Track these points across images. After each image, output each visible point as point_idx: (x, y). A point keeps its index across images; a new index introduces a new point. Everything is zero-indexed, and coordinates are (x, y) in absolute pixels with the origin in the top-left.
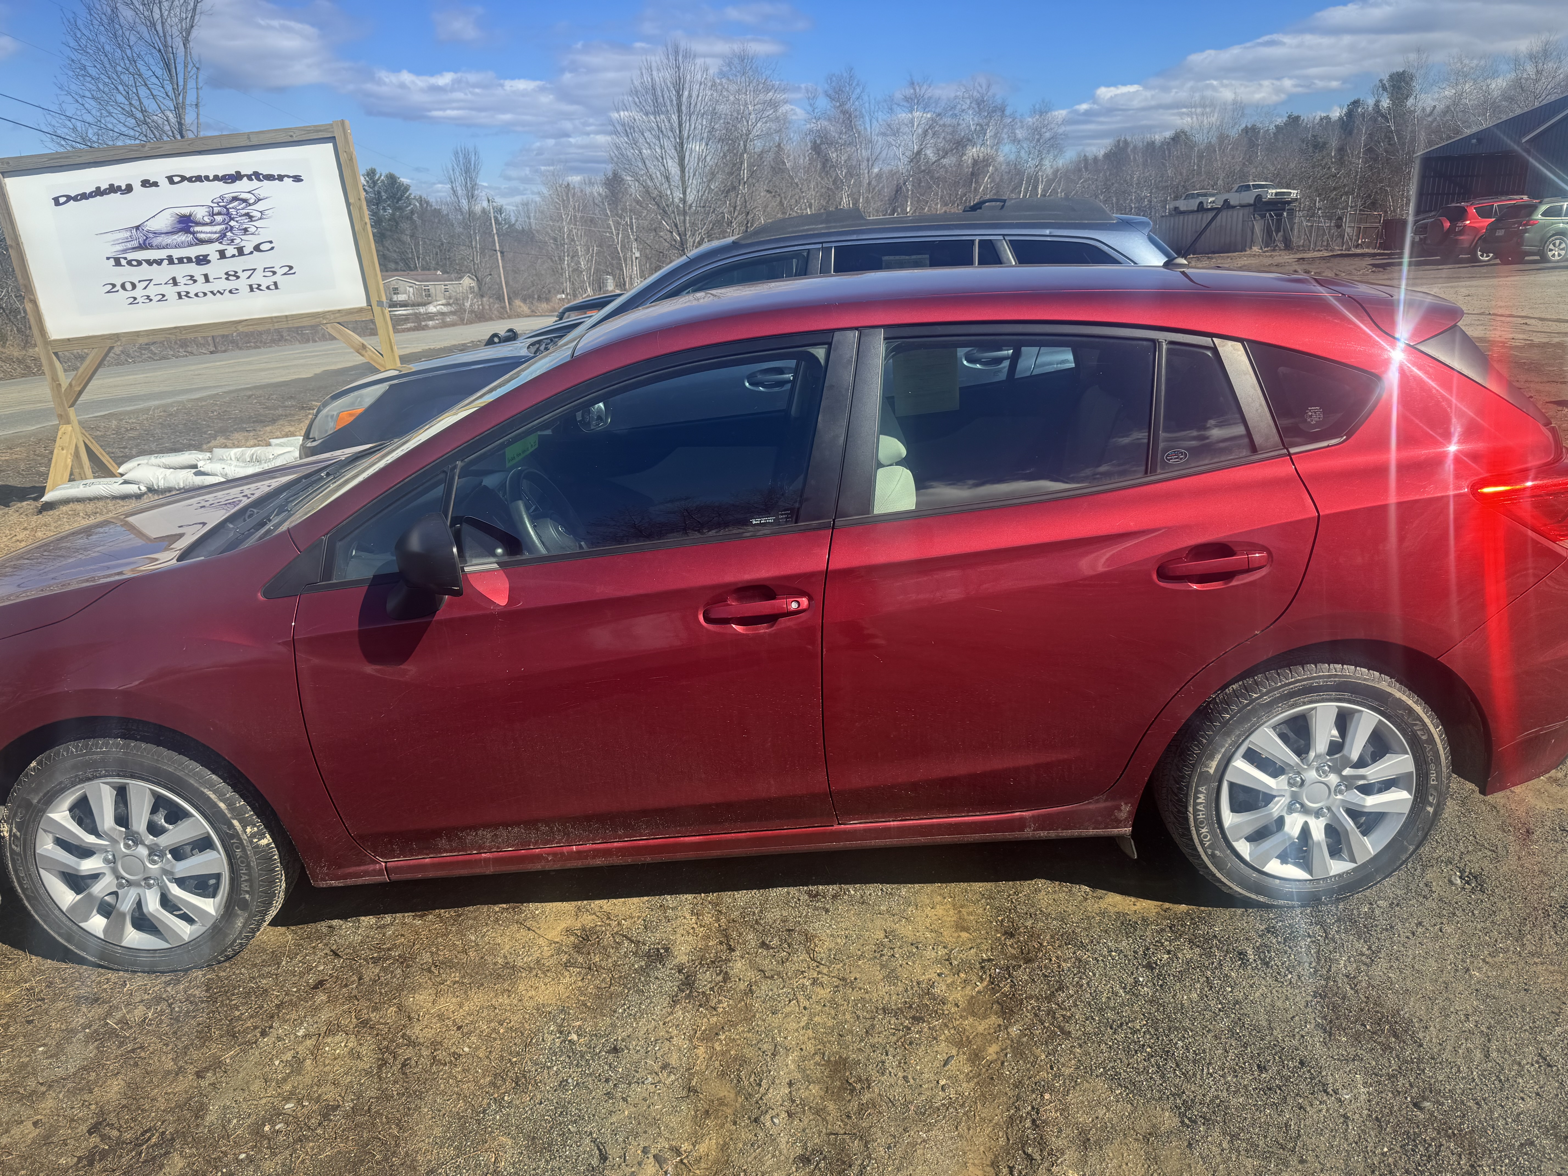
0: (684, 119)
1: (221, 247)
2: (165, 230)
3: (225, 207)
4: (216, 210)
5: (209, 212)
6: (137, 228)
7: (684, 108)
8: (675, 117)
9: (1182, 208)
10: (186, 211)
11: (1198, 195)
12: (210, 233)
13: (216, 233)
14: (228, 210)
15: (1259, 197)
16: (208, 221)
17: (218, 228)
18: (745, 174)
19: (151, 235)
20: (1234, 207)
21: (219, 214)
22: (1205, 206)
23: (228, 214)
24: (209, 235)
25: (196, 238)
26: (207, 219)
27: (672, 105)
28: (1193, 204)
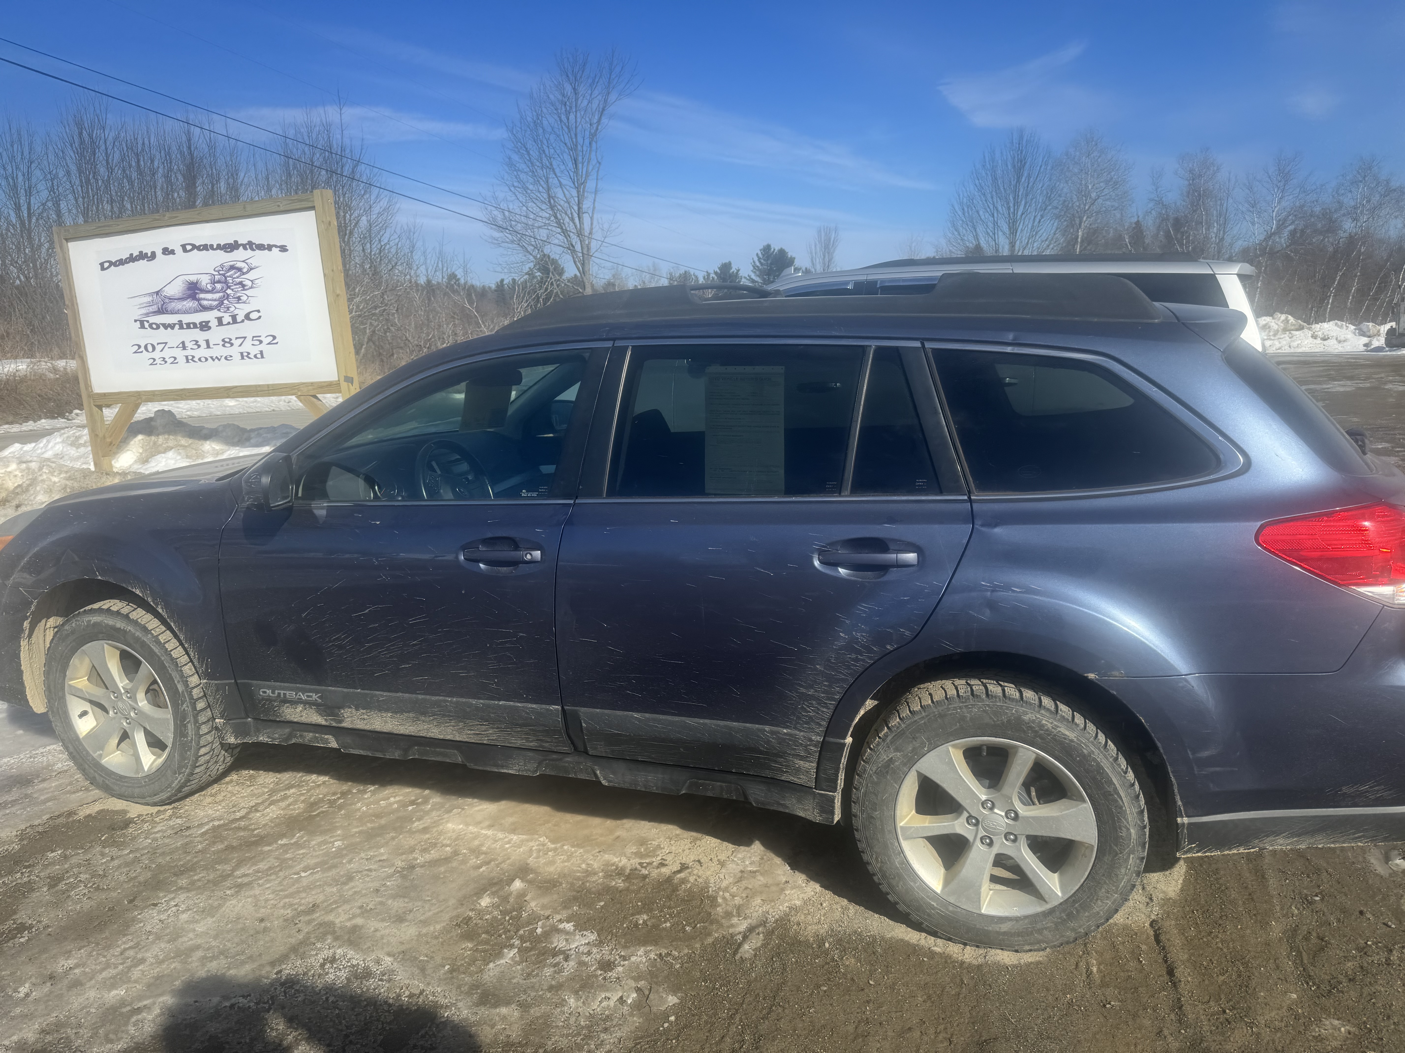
0: (1020, 197)
1: (220, 314)
2: (177, 296)
3: (224, 275)
4: (217, 278)
5: (211, 280)
6: (157, 293)
8: (1011, 197)
10: (193, 278)
12: (211, 300)
13: (215, 300)
14: (226, 278)
16: (210, 288)
17: (217, 296)
19: (167, 300)
21: (219, 282)
23: (226, 282)
24: (210, 302)
25: (200, 305)
26: (209, 287)
27: (1010, 184)
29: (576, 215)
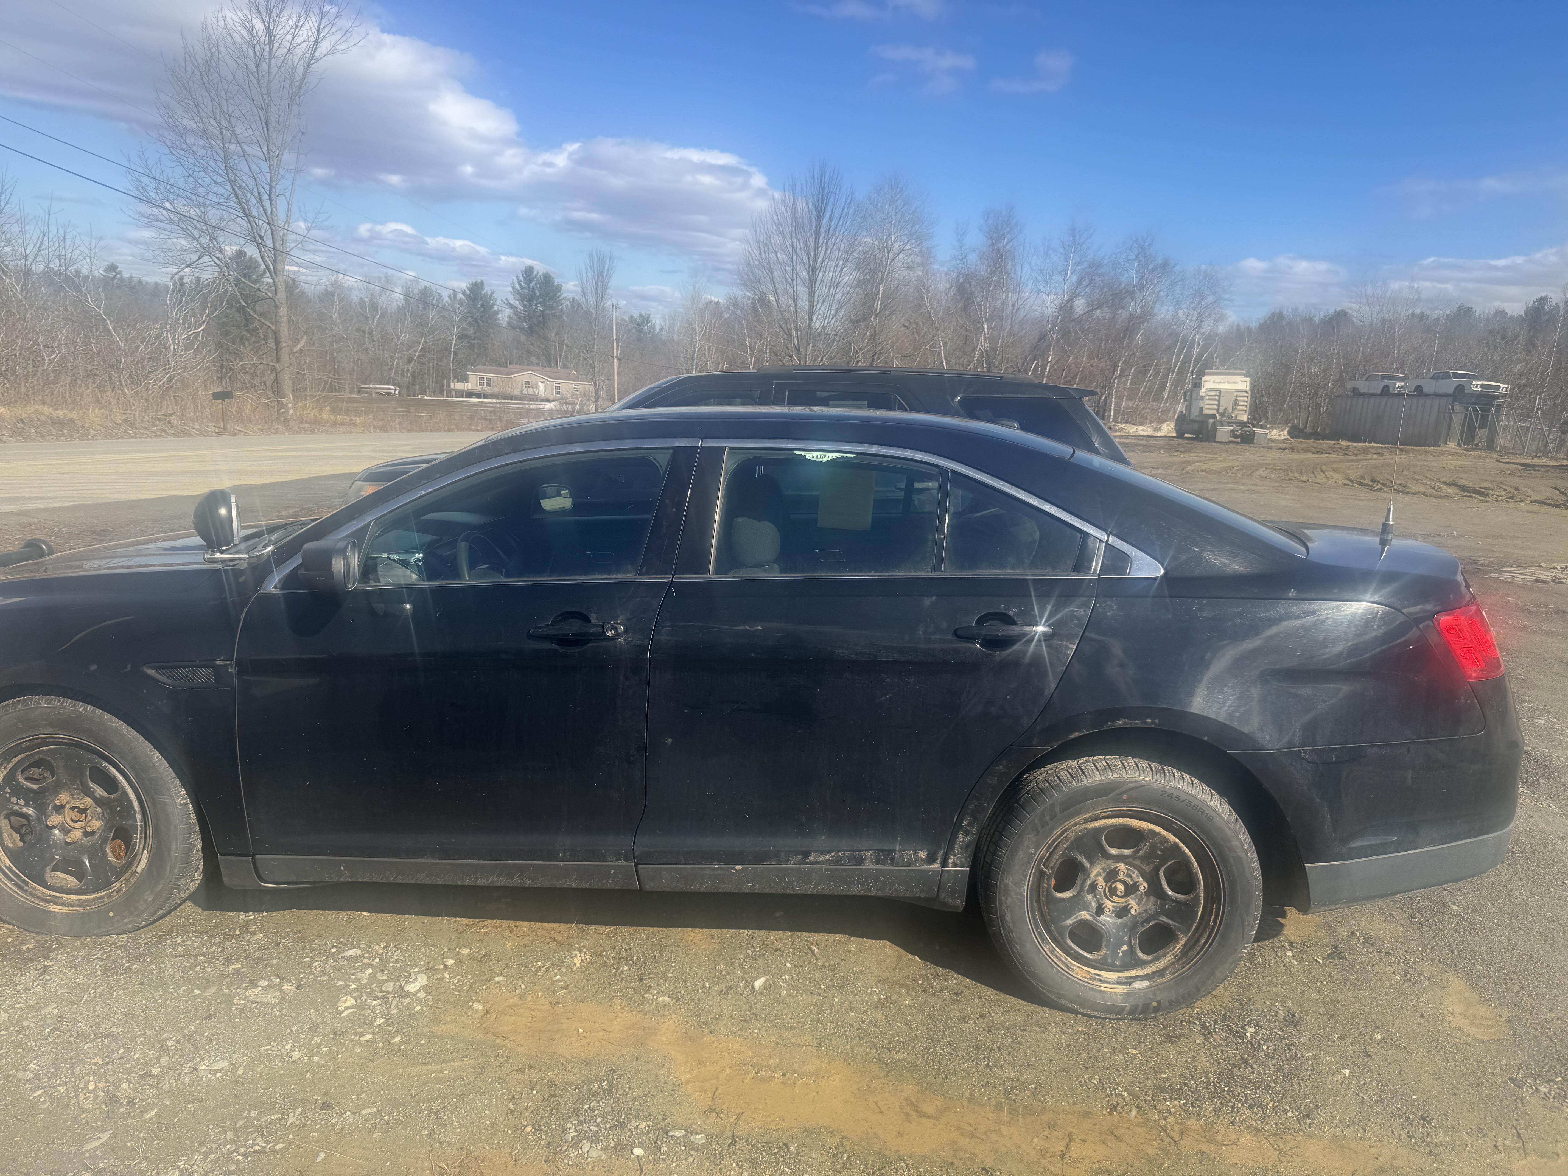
0: (821, 242)
7: (822, 230)
8: (812, 240)
9: (1362, 390)
11: (1383, 377)
15: (1460, 388)
18: (878, 306)
20: (1427, 395)
22: (1391, 391)
27: (810, 225)
28: (1377, 387)
29: (265, 197)
